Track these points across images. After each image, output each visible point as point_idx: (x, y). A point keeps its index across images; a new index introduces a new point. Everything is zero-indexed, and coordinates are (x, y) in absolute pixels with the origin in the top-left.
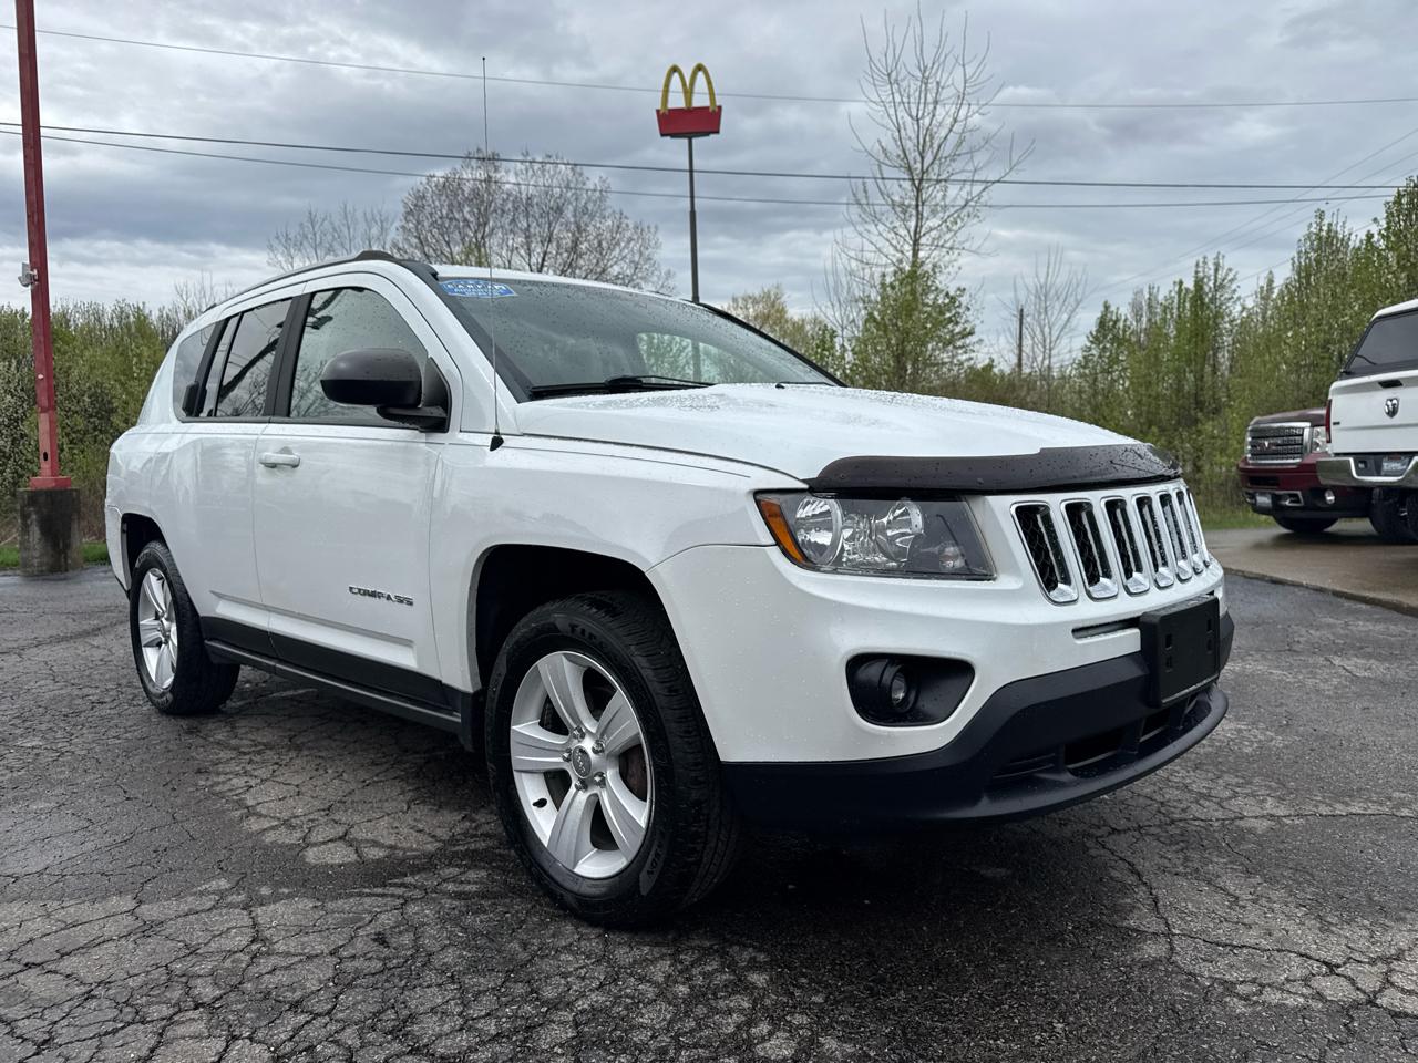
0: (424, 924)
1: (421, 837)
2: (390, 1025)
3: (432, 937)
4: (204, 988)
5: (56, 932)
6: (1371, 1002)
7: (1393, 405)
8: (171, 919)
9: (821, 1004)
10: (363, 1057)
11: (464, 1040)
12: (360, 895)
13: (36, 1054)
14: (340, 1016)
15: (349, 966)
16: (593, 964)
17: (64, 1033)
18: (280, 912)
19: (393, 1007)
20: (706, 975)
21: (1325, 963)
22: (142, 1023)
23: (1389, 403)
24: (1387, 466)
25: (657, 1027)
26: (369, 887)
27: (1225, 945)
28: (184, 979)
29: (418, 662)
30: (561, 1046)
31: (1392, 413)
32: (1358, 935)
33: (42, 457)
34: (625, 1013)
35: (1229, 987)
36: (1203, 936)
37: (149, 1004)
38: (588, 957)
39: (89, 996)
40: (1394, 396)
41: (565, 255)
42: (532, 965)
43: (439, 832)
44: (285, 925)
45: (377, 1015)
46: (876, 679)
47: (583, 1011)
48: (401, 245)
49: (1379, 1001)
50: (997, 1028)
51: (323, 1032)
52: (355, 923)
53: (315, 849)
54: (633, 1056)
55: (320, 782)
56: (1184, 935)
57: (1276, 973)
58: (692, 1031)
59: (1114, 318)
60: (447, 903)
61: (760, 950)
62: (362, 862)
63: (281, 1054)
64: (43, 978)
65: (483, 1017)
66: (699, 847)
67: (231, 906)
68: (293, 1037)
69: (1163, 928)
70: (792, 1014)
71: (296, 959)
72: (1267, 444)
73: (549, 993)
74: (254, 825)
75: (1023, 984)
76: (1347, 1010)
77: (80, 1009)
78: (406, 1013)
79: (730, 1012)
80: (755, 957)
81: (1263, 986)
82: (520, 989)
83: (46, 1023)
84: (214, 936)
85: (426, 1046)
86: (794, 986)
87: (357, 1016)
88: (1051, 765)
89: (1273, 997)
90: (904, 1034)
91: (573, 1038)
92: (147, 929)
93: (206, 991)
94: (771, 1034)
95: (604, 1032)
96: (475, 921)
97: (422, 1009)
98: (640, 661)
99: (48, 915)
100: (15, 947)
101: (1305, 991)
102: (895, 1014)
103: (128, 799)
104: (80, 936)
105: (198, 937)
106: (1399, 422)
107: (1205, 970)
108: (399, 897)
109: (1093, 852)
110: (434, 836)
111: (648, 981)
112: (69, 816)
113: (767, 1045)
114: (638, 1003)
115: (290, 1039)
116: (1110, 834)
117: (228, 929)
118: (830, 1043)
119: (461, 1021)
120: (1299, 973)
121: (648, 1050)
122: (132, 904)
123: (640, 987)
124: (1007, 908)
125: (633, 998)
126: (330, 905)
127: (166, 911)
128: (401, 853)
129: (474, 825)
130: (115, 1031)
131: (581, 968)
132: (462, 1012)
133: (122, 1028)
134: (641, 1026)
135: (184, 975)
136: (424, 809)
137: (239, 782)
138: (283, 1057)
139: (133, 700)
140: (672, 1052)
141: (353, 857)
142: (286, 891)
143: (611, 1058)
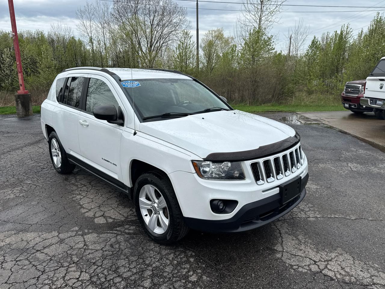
0: (121, 242)
1: (121, 216)
2: (114, 269)
3: (123, 245)
4: (75, 258)
5: (42, 241)
6: (321, 272)
7: (382, 86)
8: (66, 239)
9: (204, 267)
10: (108, 277)
11: (129, 274)
12: (107, 233)
13: (42, 274)
14: (104, 266)
15: (105, 253)
16: (157, 254)
17: (47, 270)
18: (90, 237)
19: (114, 265)
20: (181, 258)
21: (314, 261)
22: (63, 267)
23: (381, 85)
24: (378, 102)
25: (169, 272)
26: (109, 231)
27: (294, 255)
28: (70, 256)
29: (118, 178)
30: (149, 276)
31: (381, 88)
32: (324, 254)
33: (20, 85)
34: (163, 268)
35: (292, 266)
36: (290, 253)
37: (64, 262)
38: (156, 252)
39: (51, 260)
40: (382, 83)
41: (160, 16)
42: (144, 254)
43: (125, 214)
44: (91, 241)
45: (111, 266)
46: (217, 204)
47: (154, 267)
48: (113, 13)
49: (322, 272)
50: (240, 275)
51: (100, 271)
52: (106, 241)
53: (97, 219)
54: (163, 279)
55: (97, 198)
56: (286, 252)
57: (303, 263)
58: (176, 273)
59: (317, 41)
60: (126, 236)
61: (193, 252)
62: (107, 223)
63: (92, 276)
64: (41, 254)
65: (133, 268)
66: (179, 231)
67: (79, 235)
68: (94, 272)
69: (282, 250)
70: (198, 269)
71: (94, 251)
72: (349, 90)
73: (147, 262)
74: (83, 211)
75: (248, 264)
76: (315, 273)
77: (49, 263)
78: (117, 266)
79: (185, 268)
80: (192, 254)
81: (299, 266)
82: (141, 261)
83: (43, 266)
84: (76, 244)
85: (121, 275)
86: (199, 262)
87: (107, 267)
88: (256, 219)
89: (300, 269)
90: (221, 276)
91: (152, 274)
92: (62, 241)
93: (75, 259)
94: (193, 274)
95: (158, 273)
96: (132, 241)
97: (120, 265)
98: (166, 191)
99: (40, 236)
100: (34, 245)
101: (308, 268)
102: (219, 270)
103: (53, 201)
104: (47, 243)
105: (73, 244)
106: (383, 91)
107: (288, 261)
108: (115, 234)
109: (272, 227)
110: (123, 216)
111: (168, 260)
112: (41, 206)
113: (192, 277)
114: (166, 265)
115: (93, 272)
116: (277, 221)
117: (79, 242)
118: (205, 278)
119: (128, 269)
120: (308, 263)
121: (167, 278)
122: (57, 234)
123: (167, 261)
124: (249, 242)
125: (165, 264)
126: (101, 236)
127: (65, 236)
128: (116, 221)
129: (133, 212)
130: (57, 269)
131: (154, 255)
132: (129, 266)
133: (59, 268)
134: (166, 272)
135: (70, 254)
136: (121, 207)
137: (78, 197)
138: (92, 277)
139: (51, 168)
140: (172, 278)
141: (105, 222)
142: (91, 231)
143: (159, 279)
